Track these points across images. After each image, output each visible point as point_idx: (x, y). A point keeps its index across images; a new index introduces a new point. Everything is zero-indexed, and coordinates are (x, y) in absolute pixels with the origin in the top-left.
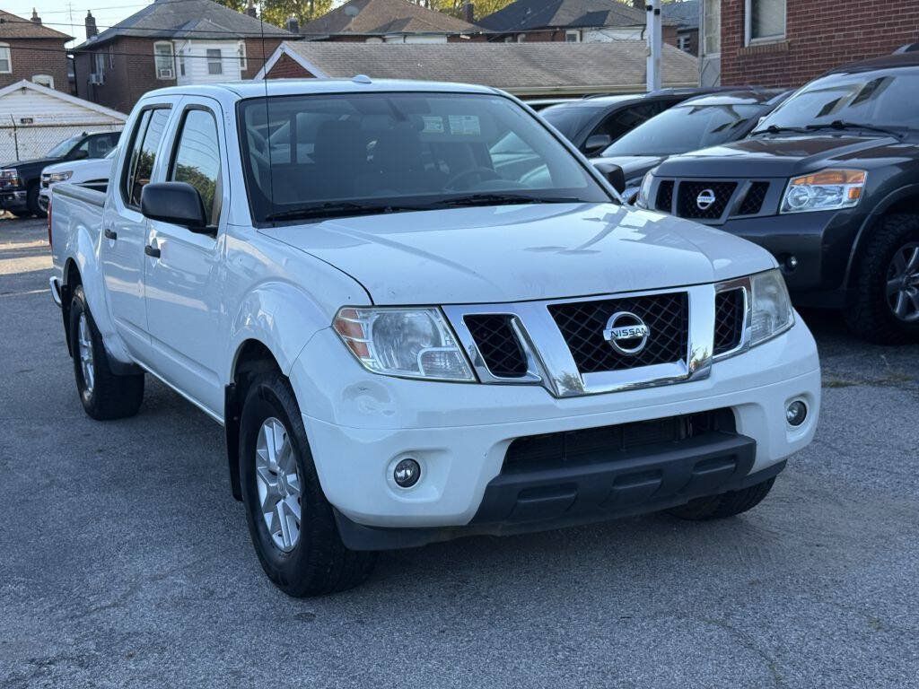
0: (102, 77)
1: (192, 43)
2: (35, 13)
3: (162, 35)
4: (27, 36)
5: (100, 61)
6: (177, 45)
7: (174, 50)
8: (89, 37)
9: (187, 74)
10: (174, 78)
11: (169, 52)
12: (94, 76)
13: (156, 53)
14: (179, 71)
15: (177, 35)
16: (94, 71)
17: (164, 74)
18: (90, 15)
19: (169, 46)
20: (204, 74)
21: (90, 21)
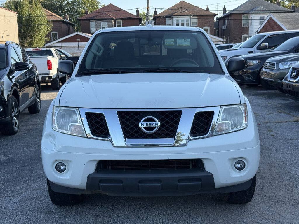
0: (226, 27)
1: (255, 15)
2: (207, 7)
3: (245, 12)
4: (203, 14)
5: (226, 21)
6: (250, 16)
7: (249, 18)
8: (223, 14)
9: (252, 25)
10: (248, 26)
11: (247, 18)
12: (223, 27)
13: (243, 19)
14: (250, 24)
15: (251, 12)
16: (224, 25)
17: (245, 25)
18: (224, 7)
19: (247, 16)
20: (258, 25)
21: (224, 9)
